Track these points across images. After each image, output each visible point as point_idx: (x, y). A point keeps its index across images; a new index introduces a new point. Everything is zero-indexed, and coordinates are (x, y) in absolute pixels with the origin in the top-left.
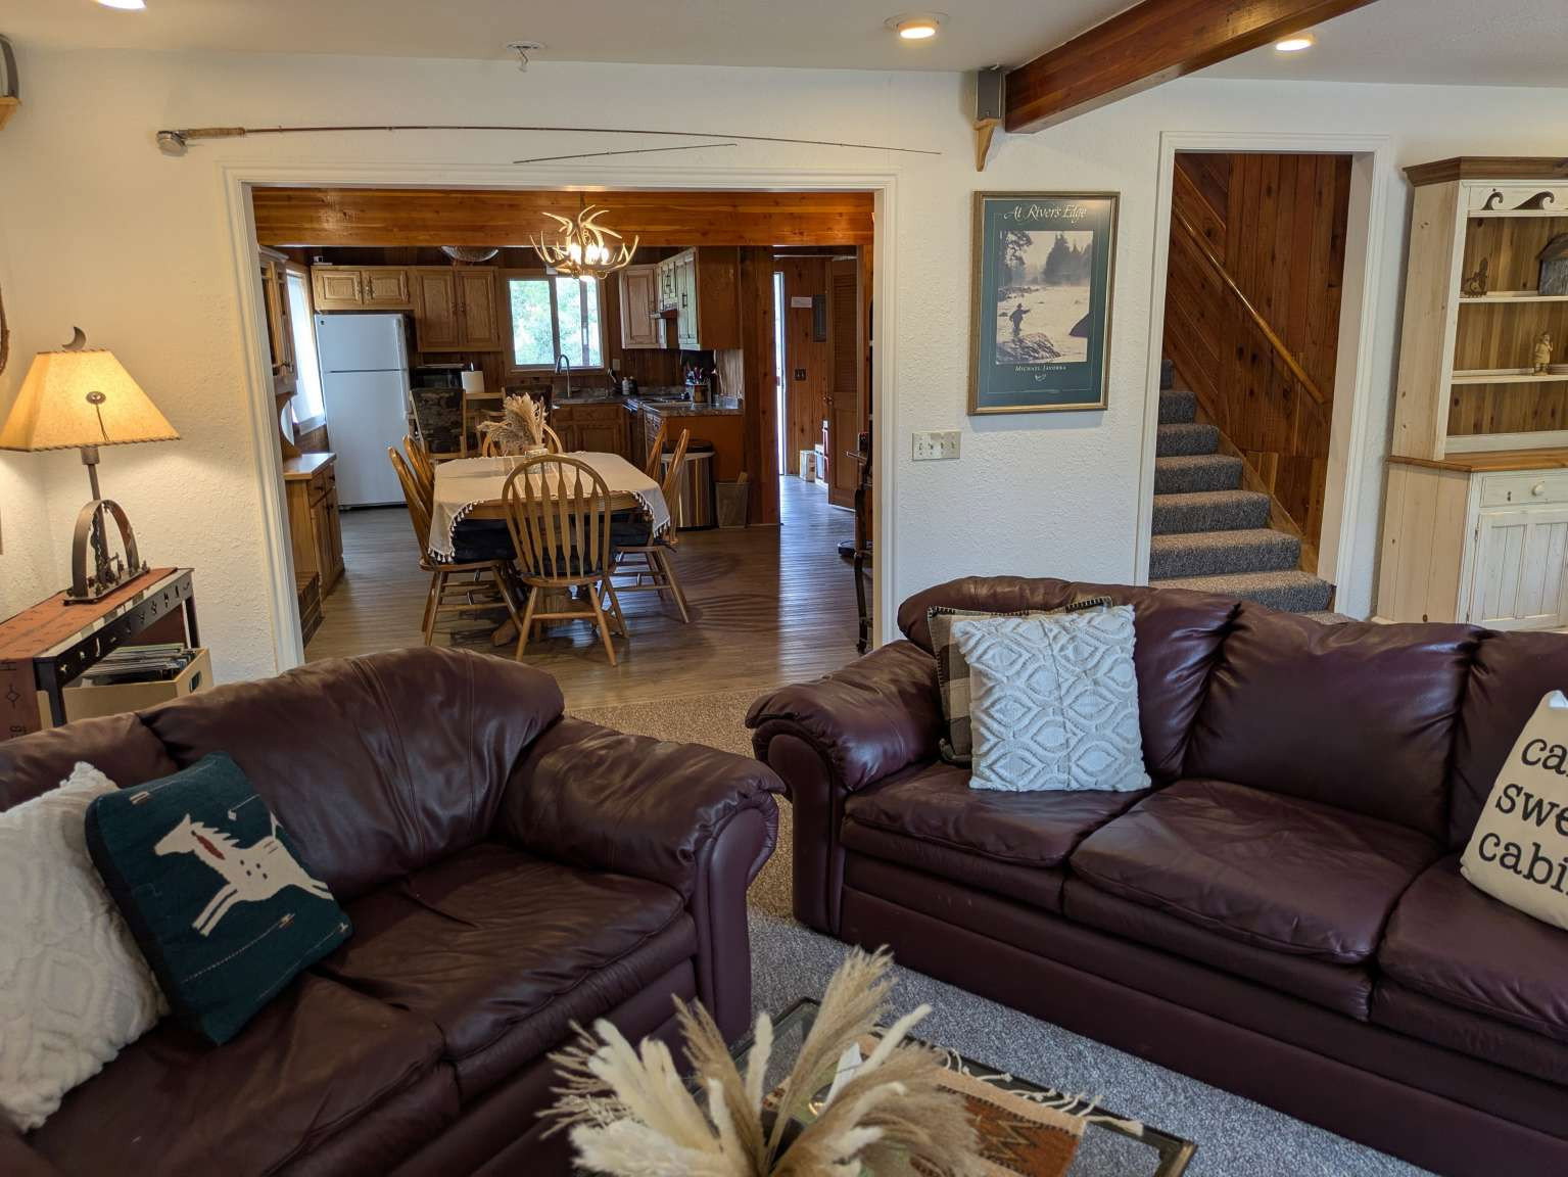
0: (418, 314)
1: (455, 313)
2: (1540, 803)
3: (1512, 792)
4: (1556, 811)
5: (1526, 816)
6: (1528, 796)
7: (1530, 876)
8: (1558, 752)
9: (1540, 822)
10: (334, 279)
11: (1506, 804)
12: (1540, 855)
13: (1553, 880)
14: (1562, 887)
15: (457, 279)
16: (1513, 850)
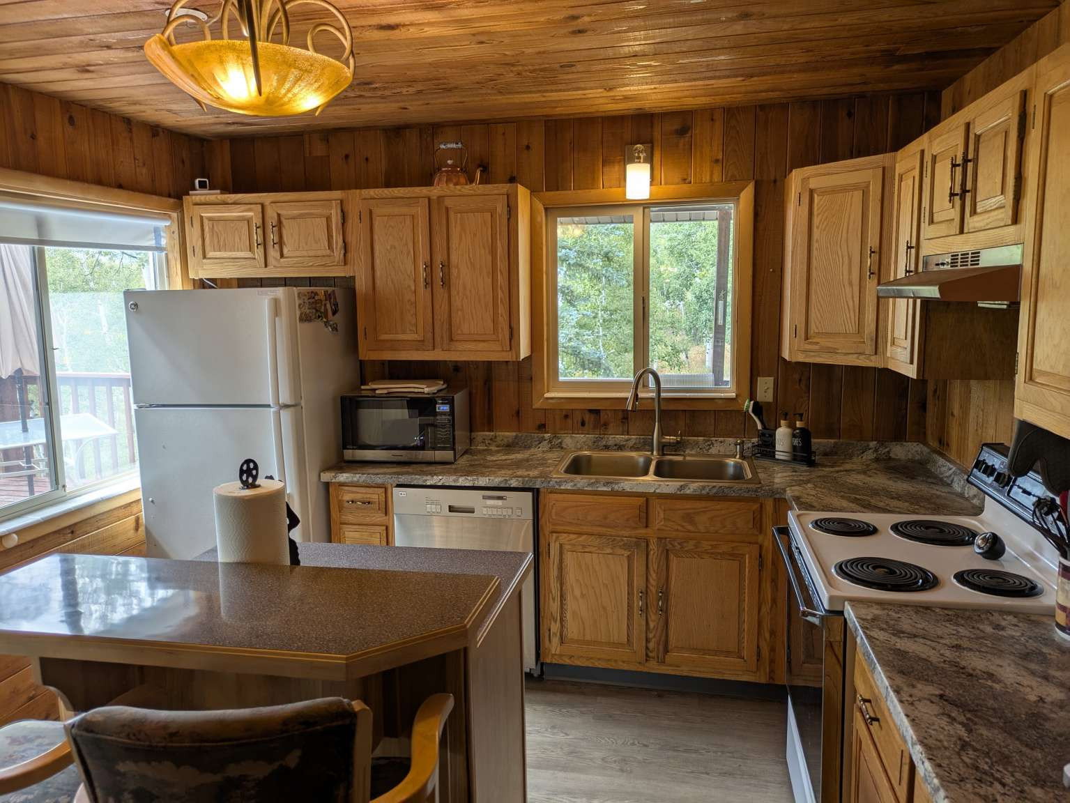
0: (361, 285)
1: (429, 283)
10: (219, 220)
15: (435, 213)
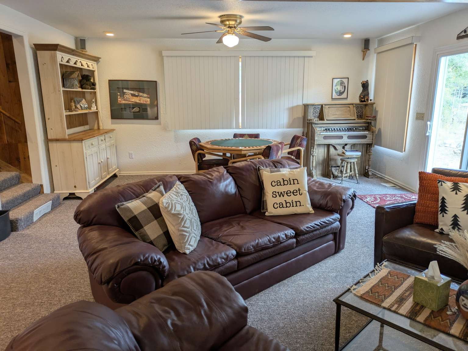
2: (281, 193)
3: (274, 193)
4: (285, 193)
5: (280, 196)
6: (278, 193)
7: (287, 207)
8: (279, 182)
9: (283, 196)
11: (275, 196)
12: (287, 202)
13: (292, 205)
14: (294, 206)
16: (281, 204)
